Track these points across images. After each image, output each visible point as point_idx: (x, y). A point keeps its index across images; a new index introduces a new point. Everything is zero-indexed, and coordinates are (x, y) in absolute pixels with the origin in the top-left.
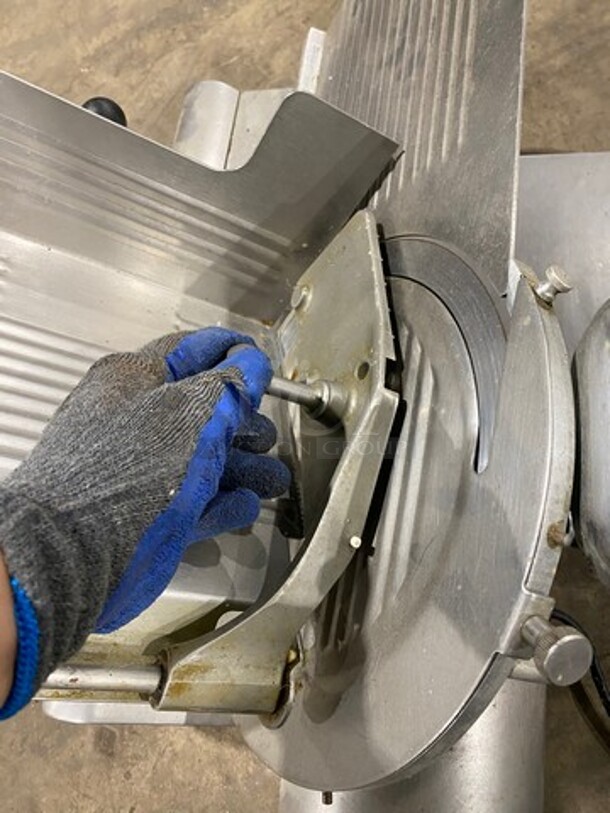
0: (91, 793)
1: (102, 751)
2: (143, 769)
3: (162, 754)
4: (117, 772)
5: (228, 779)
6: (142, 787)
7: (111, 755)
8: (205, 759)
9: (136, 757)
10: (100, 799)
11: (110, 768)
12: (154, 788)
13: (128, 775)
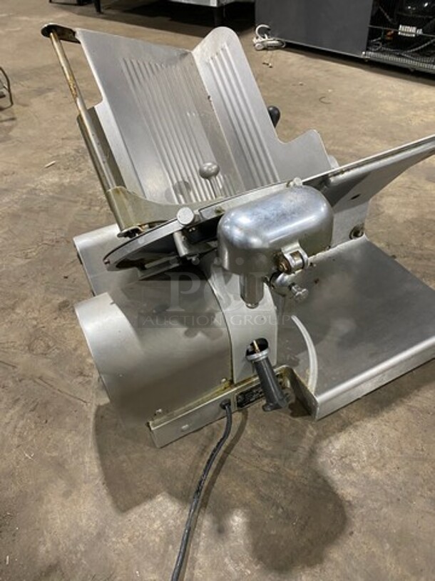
0: (42, 312)
1: (59, 306)
2: (61, 321)
3: (71, 324)
4: (55, 315)
5: (75, 349)
6: (54, 325)
7: (60, 309)
8: (78, 338)
9: (64, 317)
10: (41, 316)
11: (55, 312)
12: (56, 329)
13: (56, 319)
